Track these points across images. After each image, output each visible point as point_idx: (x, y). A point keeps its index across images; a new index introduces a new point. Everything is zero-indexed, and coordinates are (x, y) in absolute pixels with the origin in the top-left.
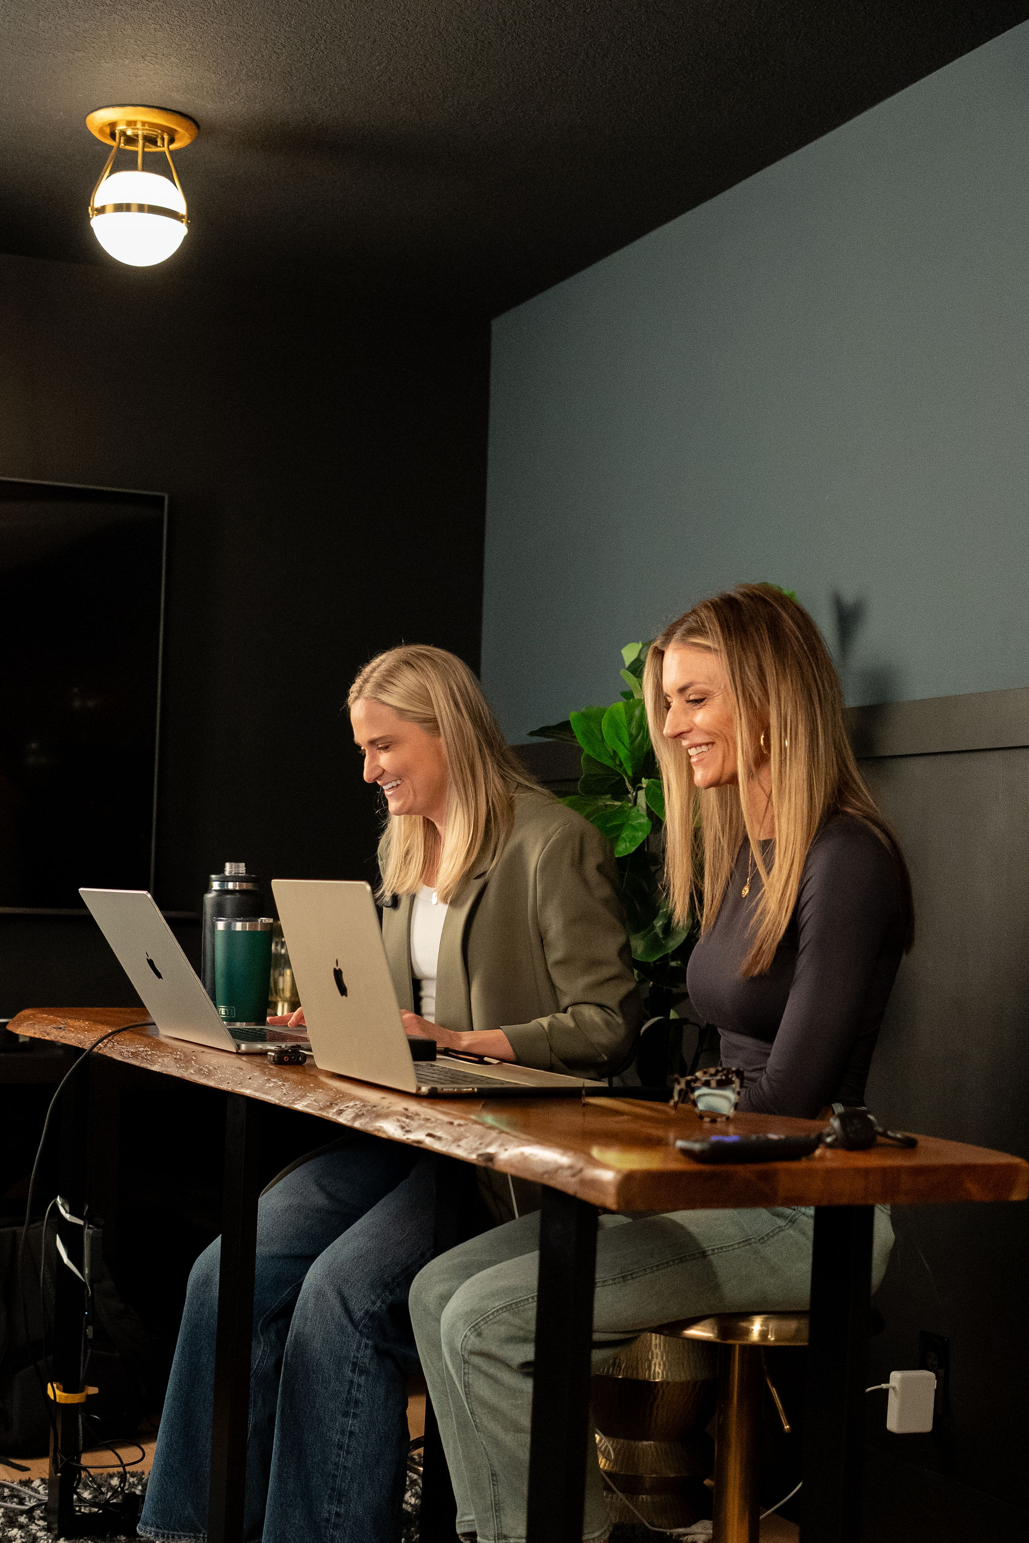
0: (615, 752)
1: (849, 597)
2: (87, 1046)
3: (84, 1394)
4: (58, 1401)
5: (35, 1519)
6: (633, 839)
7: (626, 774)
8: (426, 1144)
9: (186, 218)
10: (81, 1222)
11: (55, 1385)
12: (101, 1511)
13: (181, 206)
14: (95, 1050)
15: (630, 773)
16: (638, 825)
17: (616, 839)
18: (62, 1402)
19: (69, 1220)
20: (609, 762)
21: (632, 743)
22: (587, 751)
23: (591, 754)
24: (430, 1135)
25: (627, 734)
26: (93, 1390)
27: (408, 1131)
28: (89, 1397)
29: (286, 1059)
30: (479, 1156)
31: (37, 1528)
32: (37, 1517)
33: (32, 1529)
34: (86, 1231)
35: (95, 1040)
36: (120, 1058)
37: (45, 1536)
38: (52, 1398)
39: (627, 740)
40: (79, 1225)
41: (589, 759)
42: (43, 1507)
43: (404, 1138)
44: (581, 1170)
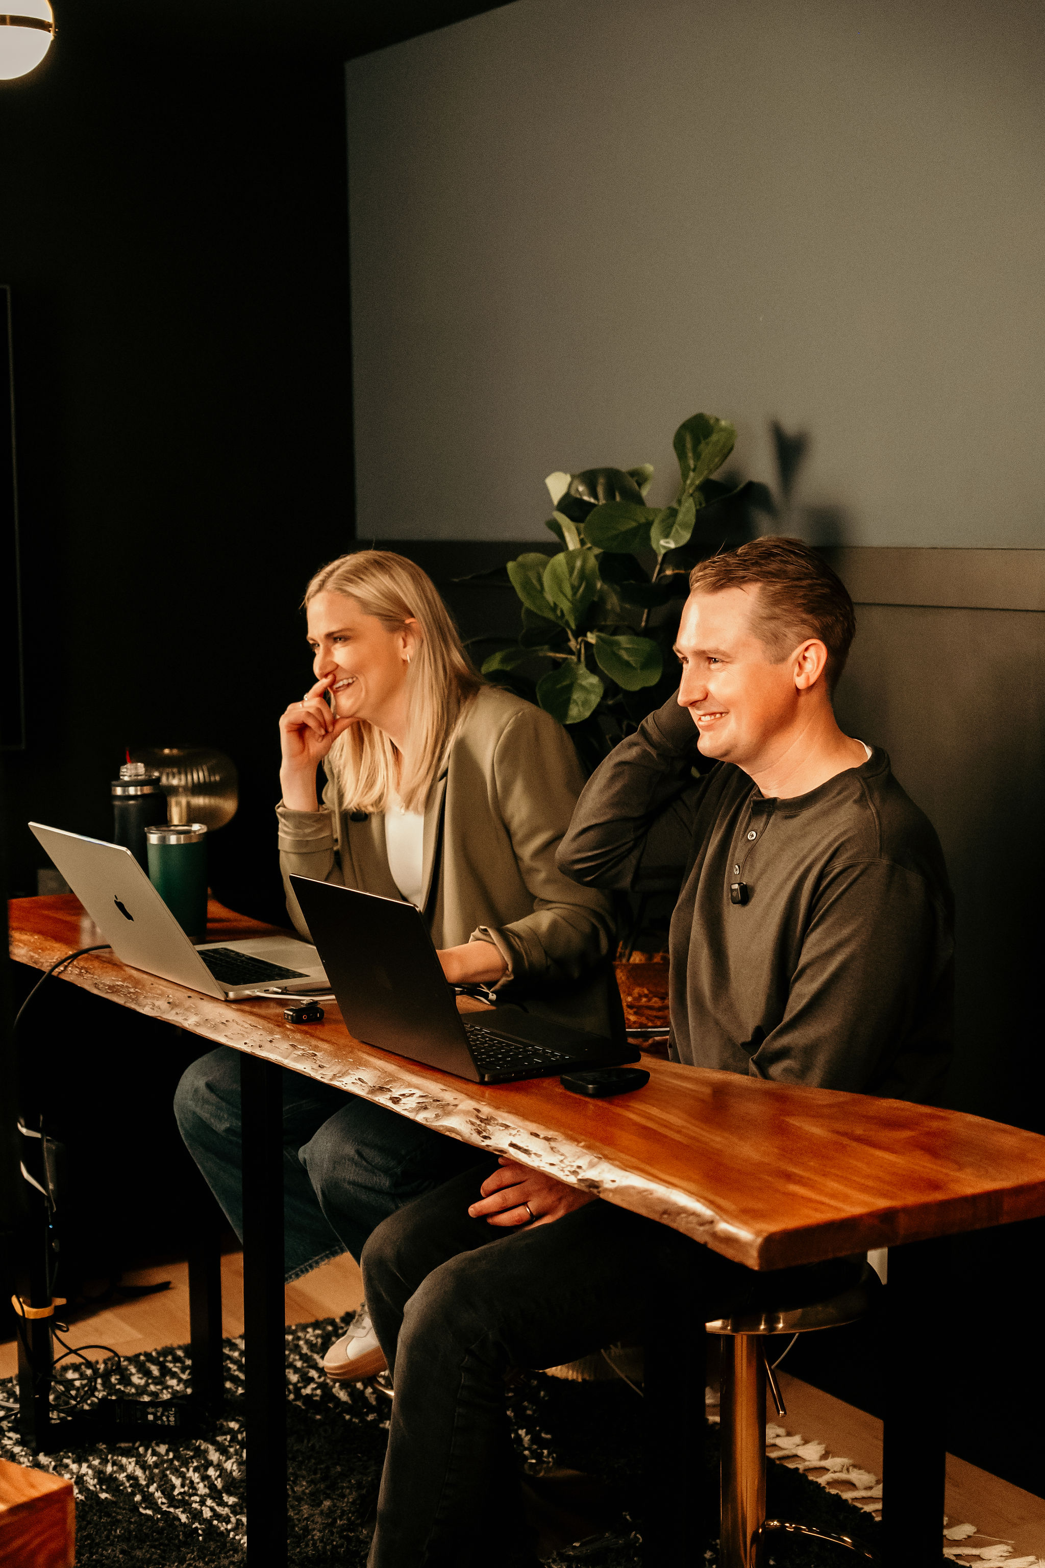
0: (555, 604)
1: (791, 426)
2: (46, 968)
3: (53, 1306)
4: (26, 1316)
5: (4, 1431)
6: (585, 703)
7: (569, 626)
8: (511, 1155)
9: (53, 26)
10: (38, 1135)
11: (21, 1300)
12: (69, 1418)
13: (48, 16)
14: (55, 973)
15: (573, 627)
16: (588, 686)
17: (567, 702)
18: (32, 1317)
19: (26, 1134)
20: (550, 616)
21: (575, 594)
22: (527, 604)
23: (532, 608)
24: (512, 1145)
25: (569, 586)
26: (60, 1301)
27: (485, 1137)
28: (57, 1308)
29: (305, 1017)
30: (580, 1180)
31: (10, 1442)
32: (5, 1428)
33: (6, 1445)
34: (45, 1144)
35: (54, 962)
36: (95, 991)
37: (22, 1451)
38: (20, 1313)
39: (568, 591)
40: (37, 1139)
41: (528, 611)
42: (13, 1417)
43: (483, 1144)
44: (712, 1222)
